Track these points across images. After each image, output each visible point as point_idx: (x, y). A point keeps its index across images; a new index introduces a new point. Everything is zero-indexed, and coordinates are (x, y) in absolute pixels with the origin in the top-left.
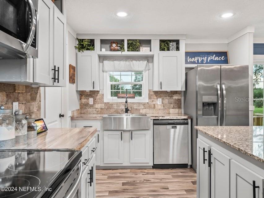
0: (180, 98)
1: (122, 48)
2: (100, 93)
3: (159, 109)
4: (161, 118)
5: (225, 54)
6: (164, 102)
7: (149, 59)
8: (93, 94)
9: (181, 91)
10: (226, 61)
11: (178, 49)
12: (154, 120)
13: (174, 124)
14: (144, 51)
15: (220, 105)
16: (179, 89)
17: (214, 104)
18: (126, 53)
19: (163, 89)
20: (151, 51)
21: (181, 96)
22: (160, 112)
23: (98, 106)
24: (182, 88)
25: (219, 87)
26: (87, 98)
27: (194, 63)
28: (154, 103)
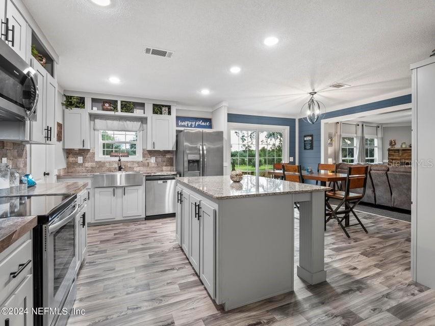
0: (172, 157)
1: (115, 109)
2: (91, 151)
3: (153, 167)
4: (152, 174)
5: (210, 120)
6: (157, 160)
7: (143, 120)
8: (83, 152)
9: (173, 151)
10: (210, 127)
11: (169, 113)
12: (146, 176)
13: (165, 179)
14: (138, 113)
15: (201, 163)
16: (170, 149)
17: (198, 161)
18: (119, 113)
19: (156, 149)
20: (144, 113)
21: (173, 155)
22: (153, 169)
23: (89, 165)
24: (173, 148)
25: (201, 148)
26: (75, 156)
27: (184, 126)
28: (148, 161)
